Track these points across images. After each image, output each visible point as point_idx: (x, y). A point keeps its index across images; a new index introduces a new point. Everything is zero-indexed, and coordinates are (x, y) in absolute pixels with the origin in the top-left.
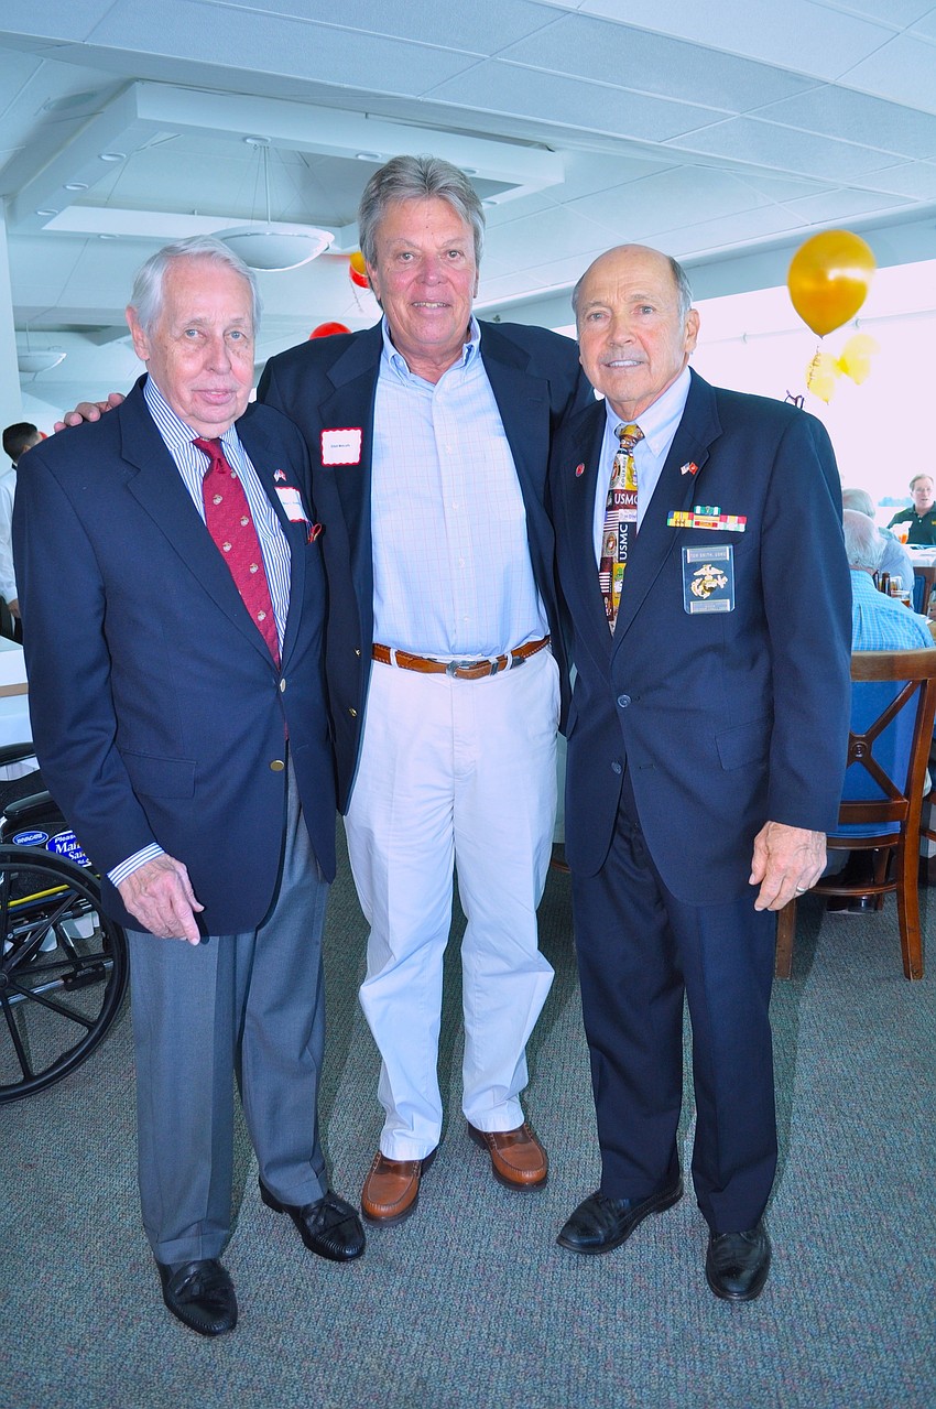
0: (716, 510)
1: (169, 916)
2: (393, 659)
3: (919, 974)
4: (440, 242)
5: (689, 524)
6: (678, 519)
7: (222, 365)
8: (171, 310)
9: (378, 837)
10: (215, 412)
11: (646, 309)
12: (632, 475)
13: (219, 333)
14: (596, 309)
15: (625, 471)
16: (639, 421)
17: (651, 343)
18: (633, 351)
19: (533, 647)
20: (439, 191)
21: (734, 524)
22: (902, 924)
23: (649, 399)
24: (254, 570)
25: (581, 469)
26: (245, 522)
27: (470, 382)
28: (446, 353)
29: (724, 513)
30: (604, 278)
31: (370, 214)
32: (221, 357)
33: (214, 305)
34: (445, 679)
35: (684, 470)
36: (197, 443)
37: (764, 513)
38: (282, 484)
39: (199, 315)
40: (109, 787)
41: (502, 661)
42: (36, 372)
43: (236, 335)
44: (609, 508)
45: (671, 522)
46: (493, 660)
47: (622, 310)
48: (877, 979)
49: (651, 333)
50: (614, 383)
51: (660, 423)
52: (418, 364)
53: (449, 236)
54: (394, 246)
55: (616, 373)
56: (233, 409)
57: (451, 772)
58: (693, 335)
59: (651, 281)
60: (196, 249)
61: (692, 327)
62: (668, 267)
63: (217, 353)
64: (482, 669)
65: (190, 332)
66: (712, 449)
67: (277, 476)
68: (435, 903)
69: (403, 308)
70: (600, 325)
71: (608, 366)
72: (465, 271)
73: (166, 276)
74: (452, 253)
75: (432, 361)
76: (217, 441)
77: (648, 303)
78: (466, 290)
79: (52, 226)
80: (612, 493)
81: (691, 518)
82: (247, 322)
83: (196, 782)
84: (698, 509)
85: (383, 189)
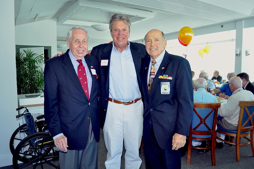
0: (167, 76)
1: (62, 147)
2: (113, 101)
3: (215, 165)
4: (122, 28)
5: (162, 78)
6: (160, 77)
7: (82, 47)
8: (73, 38)
9: (109, 134)
10: (80, 55)
11: (157, 40)
12: (154, 69)
13: (81, 41)
14: (148, 40)
15: (153, 69)
16: (155, 60)
17: (158, 46)
18: (155, 47)
19: (138, 99)
20: (122, 19)
21: (170, 78)
22: (211, 155)
23: (158, 56)
24: (85, 83)
25: (146, 68)
26: (85, 74)
27: (128, 53)
28: (123, 47)
29: (169, 76)
30: (150, 35)
31: (111, 23)
32: (82, 45)
33: (80, 37)
34: (122, 105)
35: (162, 68)
36: (77, 60)
37: (176, 76)
38: (92, 68)
39: (78, 38)
40: (56, 122)
41: (133, 101)
42: (61, 48)
43: (84, 41)
44: (150, 75)
45: (159, 78)
46: (131, 102)
47: (153, 40)
48: (207, 166)
49: (158, 44)
50: (151, 53)
51: (159, 60)
52: (119, 49)
53: (124, 27)
54: (114, 28)
55: (152, 51)
56: (84, 55)
57: (123, 122)
58: (166, 45)
59: (158, 36)
60: (77, 27)
61: (166, 44)
62: (161, 33)
63: (81, 44)
64: (129, 103)
65: (76, 41)
66: (168, 65)
67: (91, 67)
68: (120, 147)
69: (116, 39)
70: (149, 43)
71: (150, 50)
72: (127, 33)
73: (72, 32)
74: (124, 30)
75: (121, 48)
76: (81, 60)
77: (158, 39)
78: (127, 36)
79: (64, 23)
80: (151, 72)
81: (163, 77)
82: (86, 39)
83: (73, 121)
84: (164, 75)
85: (113, 19)
